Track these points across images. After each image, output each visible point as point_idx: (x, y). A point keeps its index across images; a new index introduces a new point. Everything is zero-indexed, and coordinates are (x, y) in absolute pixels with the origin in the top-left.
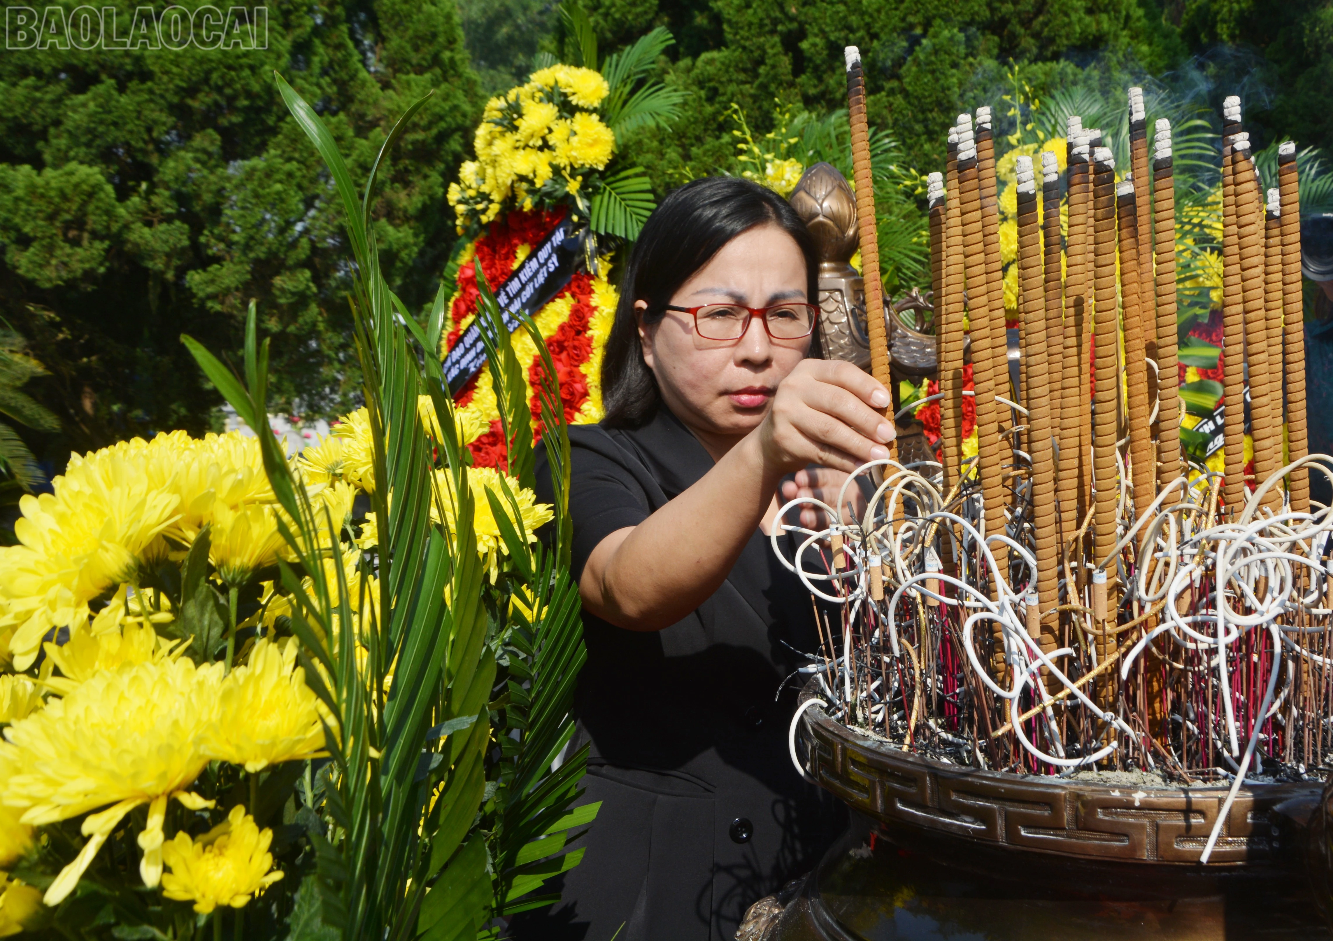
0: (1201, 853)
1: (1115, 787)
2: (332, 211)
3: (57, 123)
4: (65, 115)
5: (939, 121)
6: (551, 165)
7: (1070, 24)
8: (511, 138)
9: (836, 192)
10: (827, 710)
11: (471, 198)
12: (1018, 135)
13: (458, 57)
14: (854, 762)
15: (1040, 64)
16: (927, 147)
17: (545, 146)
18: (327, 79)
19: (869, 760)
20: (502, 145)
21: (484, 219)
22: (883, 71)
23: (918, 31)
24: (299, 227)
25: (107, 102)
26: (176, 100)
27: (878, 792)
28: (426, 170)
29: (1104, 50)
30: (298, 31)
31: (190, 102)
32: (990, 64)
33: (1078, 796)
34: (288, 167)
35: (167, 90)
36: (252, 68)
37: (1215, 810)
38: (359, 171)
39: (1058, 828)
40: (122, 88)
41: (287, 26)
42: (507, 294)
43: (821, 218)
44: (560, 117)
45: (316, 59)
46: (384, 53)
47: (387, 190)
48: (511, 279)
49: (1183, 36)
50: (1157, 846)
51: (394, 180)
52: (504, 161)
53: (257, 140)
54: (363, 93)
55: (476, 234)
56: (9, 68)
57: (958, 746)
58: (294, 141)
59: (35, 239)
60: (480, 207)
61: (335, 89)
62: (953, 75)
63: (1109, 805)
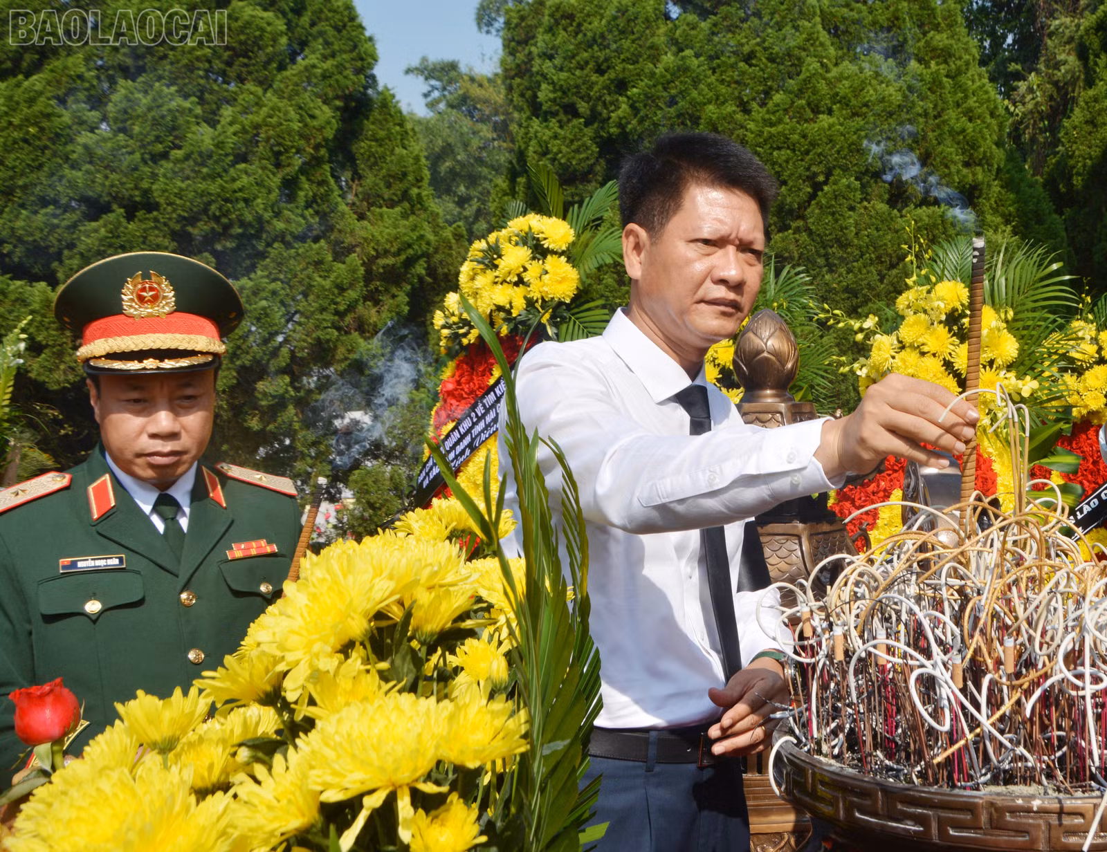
0: (1082, 845)
1: (1018, 797)
2: (311, 325)
3: (71, 246)
4: (79, 239)
5: (838, 255)
6: (525, 298)
7: (950, 174)
8: (490, 275)
9: (777, 333)
10: (797, 745)
11: (455, 323)
12: (915, 278)
13: (424, 193)
14: (823, 783)
15: (924, 208)
16: (828, 277)
17: (520, 282)
18: (311, 211)
19: (834, 781)
20: (483, 281)
21: (465, 341)
22: (791, 212)
23: (821, 178)
24: (280, 339)
25: (117, 228)
26: (178, 227)
27: (841, 805)
28: (394, 290)
29: (978, 197)
30: (288, 170)
31: (190, 229)
32: (882, 207)
33: (992, 804)
34: (273, 286)
35: (170, 219)
36: (246, 201)
37: (1091, 812)
38: (336, 291)
39: (977, 828)
40: (130, 217)
41: (278, 165)
42: (484, 405)
43: (765, 354)
44: (534, 258)
45: (302, 194)
46: (360, 189)
47: (360, 308)
48: (487, 393)
49: (1044, 186)
50: (1049, 840)
51: (365, 299)
52: (485, 294)
53: (248, 262)
54: (342, 223)
55: (457, 353)
56: (32, 198)
57: (898, 771)
58: (280, 264)
59: (47, 346)
60: (461, 331)
61: (317, 219)
62: (850, 217)
63: (1014, 811)
